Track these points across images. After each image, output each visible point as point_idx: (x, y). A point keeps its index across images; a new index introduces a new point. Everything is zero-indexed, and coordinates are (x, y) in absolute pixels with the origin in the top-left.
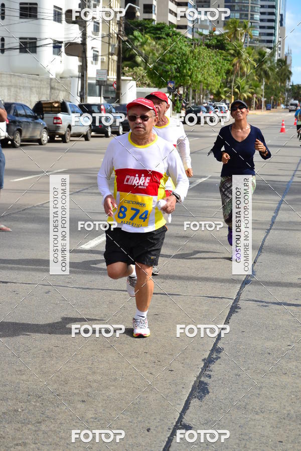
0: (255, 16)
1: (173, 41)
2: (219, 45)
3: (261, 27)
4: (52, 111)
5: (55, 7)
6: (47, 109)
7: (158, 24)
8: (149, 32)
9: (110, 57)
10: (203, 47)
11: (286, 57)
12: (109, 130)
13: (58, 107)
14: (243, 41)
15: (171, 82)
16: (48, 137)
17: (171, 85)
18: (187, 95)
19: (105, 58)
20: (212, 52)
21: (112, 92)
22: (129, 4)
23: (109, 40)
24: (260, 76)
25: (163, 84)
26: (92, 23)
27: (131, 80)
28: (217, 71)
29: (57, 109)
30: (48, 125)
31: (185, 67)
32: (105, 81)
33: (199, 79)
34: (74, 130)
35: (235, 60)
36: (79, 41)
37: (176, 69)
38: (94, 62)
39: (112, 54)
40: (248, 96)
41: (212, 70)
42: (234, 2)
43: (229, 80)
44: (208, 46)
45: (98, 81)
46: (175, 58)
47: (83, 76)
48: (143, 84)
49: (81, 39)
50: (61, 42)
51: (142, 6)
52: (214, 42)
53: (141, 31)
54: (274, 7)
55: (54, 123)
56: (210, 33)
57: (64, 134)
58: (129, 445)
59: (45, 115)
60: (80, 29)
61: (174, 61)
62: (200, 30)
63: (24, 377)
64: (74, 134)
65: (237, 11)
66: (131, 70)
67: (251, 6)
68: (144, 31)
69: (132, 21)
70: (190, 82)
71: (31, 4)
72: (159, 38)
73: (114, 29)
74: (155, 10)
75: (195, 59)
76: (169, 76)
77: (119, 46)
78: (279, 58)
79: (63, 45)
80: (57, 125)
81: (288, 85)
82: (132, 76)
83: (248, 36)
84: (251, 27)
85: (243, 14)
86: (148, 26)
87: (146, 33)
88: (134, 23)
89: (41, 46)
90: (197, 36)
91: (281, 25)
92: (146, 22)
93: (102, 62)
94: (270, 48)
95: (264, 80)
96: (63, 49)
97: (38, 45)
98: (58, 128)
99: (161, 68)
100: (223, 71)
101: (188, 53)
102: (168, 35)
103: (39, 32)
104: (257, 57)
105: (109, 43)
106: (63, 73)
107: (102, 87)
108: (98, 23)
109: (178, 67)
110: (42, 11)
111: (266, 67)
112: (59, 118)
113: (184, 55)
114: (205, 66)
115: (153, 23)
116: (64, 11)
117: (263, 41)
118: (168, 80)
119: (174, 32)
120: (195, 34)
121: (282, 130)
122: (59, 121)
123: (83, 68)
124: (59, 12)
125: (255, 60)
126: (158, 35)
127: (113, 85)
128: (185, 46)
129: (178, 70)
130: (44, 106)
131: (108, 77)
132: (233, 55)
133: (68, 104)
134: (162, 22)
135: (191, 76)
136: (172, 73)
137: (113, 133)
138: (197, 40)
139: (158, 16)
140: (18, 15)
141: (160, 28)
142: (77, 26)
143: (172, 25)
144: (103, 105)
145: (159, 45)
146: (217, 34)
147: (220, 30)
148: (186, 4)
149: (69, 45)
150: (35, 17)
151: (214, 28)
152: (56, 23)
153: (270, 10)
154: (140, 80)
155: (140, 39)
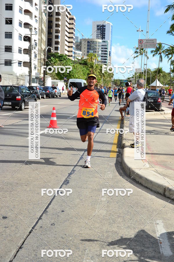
0: (99, 52)
2: (85, 63)
3: (102, 56)
5: (19, 47)
7: (60, 55)
8: (57, 58)
10: (78, 64)
12: (40, 96)
14: (94, 62)
15: (65, 77)
17: (65, 79)
19: (39, 68)
20: (82, 66)
21: (42, 82)
22: (49, 47)
24: (101, 76)
25: (62, 78)
26: (34, 54)
27: (49, 77)
28: (84, 74)
33: (76, 77)
35: (91, 69)
36: (29, 61)
38: (35, 70)
40: (96, 84)
41: (82, 73)
42: (91, 46)
44: (80, 64)
45: (36, 77)
47: (30, 75)
48: (55, 79)
50: (22, 62)
51: (54, 48)
52: (83, 62)
53: (54, 57)
54: (106, 48)
56: (81, 58)
60: (29, 57)
62: (77, 57)
65: (92, 50)
67: (98, 48)
71: (9, 46)
72: (61, 60)
73: (43, 57)
74: (60, 49)
75: (75, 69)
77: (44, 63)
79: (22, 63)
81: (112, 79)
82: (50, 75)
83: (97, 60)
84: (98, 56)
85: (94, 51)
87: (56, 58)
88: (51, 54)
89: (13, 63)
90: (76, 60)
91: (110, 56)
92: (56, 54)
93: (38, 70)
94: (105, 65)
95: (103, 77)
96: (22, 64)
97: (12, 63)
100: (86, 74)
101: (72, 66)
102: (64, 59)
103: (13, 58)
104: (100, 68)
105: (41, 62)
106: (22, 74)
107: (38, 79)
108: (36, 54)
110: (14, 49)
114: (79, 72)
116: (22, 50)
117: (102, 62)
119: (67, 58)
123: (30, 72)
124: (20, 50)
125: (99, 70)
127: (42, 79)
128: (71, 63)
131: (40, 76)
132: (90, 67)
134: (62, 54)
135: (73, 76)
136: (66, 74)
137: (42, 98)
138: (76, 61)
139: (61, 51)
140: (4, 51)
141: (61, 56)
142: (28, 55)
143: (66, 55)
144: (38, 87)
145: (61, 63)
146: (84, 59)
147: (85, 57)
148: (72, 47)
149: (24, 63)
150: (11, 52)
151: (83, 57)
152: (19, 54)
153: (105, 50)
154: (53, 77)
155: (53, 60)
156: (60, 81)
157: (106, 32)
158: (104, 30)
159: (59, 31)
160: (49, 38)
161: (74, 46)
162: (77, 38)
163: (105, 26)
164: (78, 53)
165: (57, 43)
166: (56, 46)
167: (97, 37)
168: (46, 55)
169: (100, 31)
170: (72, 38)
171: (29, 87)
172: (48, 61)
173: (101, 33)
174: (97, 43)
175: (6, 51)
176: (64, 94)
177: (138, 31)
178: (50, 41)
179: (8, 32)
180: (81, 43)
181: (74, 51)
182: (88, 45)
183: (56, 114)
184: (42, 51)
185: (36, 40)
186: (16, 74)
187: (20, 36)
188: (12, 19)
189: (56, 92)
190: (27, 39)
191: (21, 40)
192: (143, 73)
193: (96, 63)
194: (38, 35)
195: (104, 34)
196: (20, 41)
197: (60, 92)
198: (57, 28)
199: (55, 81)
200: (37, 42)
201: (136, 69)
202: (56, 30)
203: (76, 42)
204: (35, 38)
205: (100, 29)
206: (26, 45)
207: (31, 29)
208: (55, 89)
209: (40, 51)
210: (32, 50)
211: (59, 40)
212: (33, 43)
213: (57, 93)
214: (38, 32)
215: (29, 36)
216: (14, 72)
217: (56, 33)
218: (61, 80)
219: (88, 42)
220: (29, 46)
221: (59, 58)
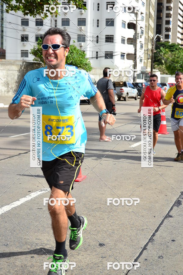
1: (179, 52)
4: (119, 86)
5: (122, 37)
6: (117, 85)
7: (172, 44)
9: (148, 60)
13: (122, 84)
16: (118, 98)
19: (146, 61)
22: (157, 35)
23: (148, 52)
25: (173, 73)
26: (140, 44)
27: (158, 71)
29: (122, 85)
30: (117, 92)
32: (145, 72)
34: (130, 95)
36: (133, 53)
37: (180, 66)
38: (140, 62)
39: (149, 59)
45: (142, 72)
46: (180, 60)
48: (164, 73)
49: (134, 52)
50: (125, 54)
51: (164, 35)
55: (120, 92)
57: (125, 97)
58: (146, 221)
59: (116, 88)
60: (134, 47)
61: (179, 62)
63: (104, 196)
64: (130, 97)
66: (158, 66)
68: (165, 47)
69: (159, 43)
71: (111, 36)
72: (173, 51)
73: (150, 47)
74: (171, 37)
76: (176, 69)
77: (152, 55)
79: (125, 55)
80: (122, 93)
82: (159, 69)
86: (167, 45)
87: (166, 48)
88: (160, 43)
89: (115, 55)
92: (166, 43)
93: (144, 63)
96: (125, 57)
97: (113, 55)
98: (122, 94)
99: (173, 65)
102: (176, 49)
103: (114, 49)
105: (148, 54)
107: (144, 75)
108: (143, 44)
109: (181, 65)
110: (116, 39)
112: (123, 90)
115: (169, 43)
116: (126, 39)
118: (176, 71)
119: (179, 48)
122: (123, 91)
123: (135, 66)
124: (124, 39)
126: (171, 49)
127: (149, 74)
130: (116, 83)
131: (147, 70)
133: (127, 83)
134: (174, 43)
136: (178, 68)
139: (172, 40)
140: (105, 41)
141: (173, 46)
142: (132, 45)
143: (179, 44)
144: (144, 83)
145: (172, 54)
149: (128, 55)
150: (113, 42)
152: (122, 44)
154: (163, 71)
155: (163, 51)
156: (170, 76)
159: (170, 15)
160: (158, 24)
165: (168, 30)
166: (167, 33)
168: (155, 45)
171: (133, 84)
172: (156, 52)
175: (106, 41)
178: (160, 28)
179: (109, 19)
183: (166, 117)
184: (149, 40)
185: (142, 27)
187: (124, 23)
189: (165, 89)
190: (132, 26)
191: (125, 27)
194: (145, 20)
196: (123, 28)
198: (168, 12)
199: (165, 76)
200: (144, 29)
202: (167, 14)
204: (141, 24)
206: (130, 33)
207: (136, 14)
209: (147, 40)
210: (138, 39)
211: (171, 26)
212: (139, 31)
214: (145, 17)
215: (135, 22)
217: (166, 17)
218: (172, 75)
220: (134, 34)
221: (170, 49)
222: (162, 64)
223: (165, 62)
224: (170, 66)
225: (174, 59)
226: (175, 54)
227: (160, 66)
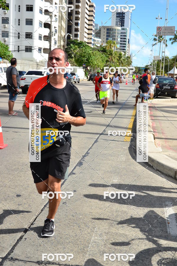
0: (118, 39)
1: (85, 48)
2: (104, 51)
3: (120, 44)
5: (39, 34)
8: (76, 45)
10: (97, 51)
11: (130, 56)
14: (113, 49)
15: (84, 64)
17: (84, 66)
18: (91, 70)
20: (101, 53)
22: (68, 34)
24: (120, 63)
25: (81, 65)
26: (54, 41)
28: (102, 61)
31: (90, 59)
33: (95, 64)
35: (110, 57)
36: (48, 48)
37: (86, 60)
41: (100, 60)
42: (110, 34)
43: (107, 64)
44: (99, 51)
48: (74, 65)
49: (49, 47)
50: (42, 48)
51: (74, 35)
52: (102, 49)
53: (73, 44)
54: (125, 36)
56: (100, 45)
61: (86, 56)
62: (96, 45)
65: (111, 37)
67: (117, 36)
70: (92, 65)
71: (30, 33)
72: (81, 47)
73: (62, 43)
74: (79, 36)
75: (94, 56)
76: (83, 62)
78: (127, 56)
79: (42, 49)
83: (115, 47)
84: (117, 43)
85: (114, 38)
87: (75, 45)
88: (71, 41)
89: (34, 49)
90: (95, 47)
91: (129, 43)
92: (75, 41)
94: (124, 52)
96: (42, 51)
97: (32, 49)
99: (80, 59)
100: (105, 61)
101: (91, 53)
102: (83, 46)
103: (33, 44)
104: (119, 56)
106: (42, 60)
108: (56, 41)
109: (87, 59)
110: (34, 36)
111: (122, 59)
113: (89, 54)
114: (97, 59)
115: (78, 41)
116: (43, 36)
117: (121, 49)
119: (86, 45)
120: (94, 46)
121: (126, 84)
124: (41, 36)
125: (118, 57)
128: (90, 50)
129: (87, 60)
132: (109, 55)
135: (92, 62)
136: (85, 61)
138: (95, 48)
139: (80, 38)
140: (25, 37)
141: (81, 43)
142: (48, 42)
143: (85, 42)
145: (80, 50)
146: (103, 46)
147: (104, 45)
148: (91, 34)
149: (44, 49)
150: (32, 38)
151: (102, 44)
152: (40, 40)
153: (124, 37)
154: (73, 63)
155: (73, 47)
156: (79, 67)
157: (125, 20)
158: (123, 17)
159: (79, 18)
160: (69, 25)
161: (93, 33)
162: (96, 25)
163: (124, 14)
164: (97, 40)
165: (77, 30)
166: (76, 33)
167: (117, 25)
168: (66, 42)
169: (119, 18)
170: (92, 25)
172: (67, 48)
173: (120, 21)
174: (117, 30)
175: (26, 37)
176: (83, 80)
177: (157, 18)
178: (70, 28)
179: (28, 19)
180: (100, 30)
181: (93, 38)
182: (107, 32)
184: (62, 38)
185: (56, 27)
186: (36, 60)
187: (40, 23)
188: (33, 5)
190: (47, 26)
191: (42, 27)
192: (161, 60)
193: (115, 50)
194: (58, 21)
195: (123, 22)
196: (40, 28)
197: (78, 78)
198: (77, 16)
199: (75, 67)
200: (57, 29)
201: (154, 57)
202: (76, 17)
203: (96, 30)
204: (55, 25)
205: (120, 16)
206: (46, 32)
207: (51, 16)
208: (74, 75)
209: (60, 37)
210: (52, 36)
211: (79, 27)
212: (53, 30)
213: (75, 79)
214: (58, 19)
215: (50, 23)
216: (34, 58)
217: (76, 20)
218: (80, 67)
219: (108, 29)
220: (49, 33)
221: (78, 45)
222: (72, 58)
223: (75, 56)
224: (78, 59)
225: (82, 54)
226: (82, 50)
227: (71, 59)
